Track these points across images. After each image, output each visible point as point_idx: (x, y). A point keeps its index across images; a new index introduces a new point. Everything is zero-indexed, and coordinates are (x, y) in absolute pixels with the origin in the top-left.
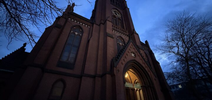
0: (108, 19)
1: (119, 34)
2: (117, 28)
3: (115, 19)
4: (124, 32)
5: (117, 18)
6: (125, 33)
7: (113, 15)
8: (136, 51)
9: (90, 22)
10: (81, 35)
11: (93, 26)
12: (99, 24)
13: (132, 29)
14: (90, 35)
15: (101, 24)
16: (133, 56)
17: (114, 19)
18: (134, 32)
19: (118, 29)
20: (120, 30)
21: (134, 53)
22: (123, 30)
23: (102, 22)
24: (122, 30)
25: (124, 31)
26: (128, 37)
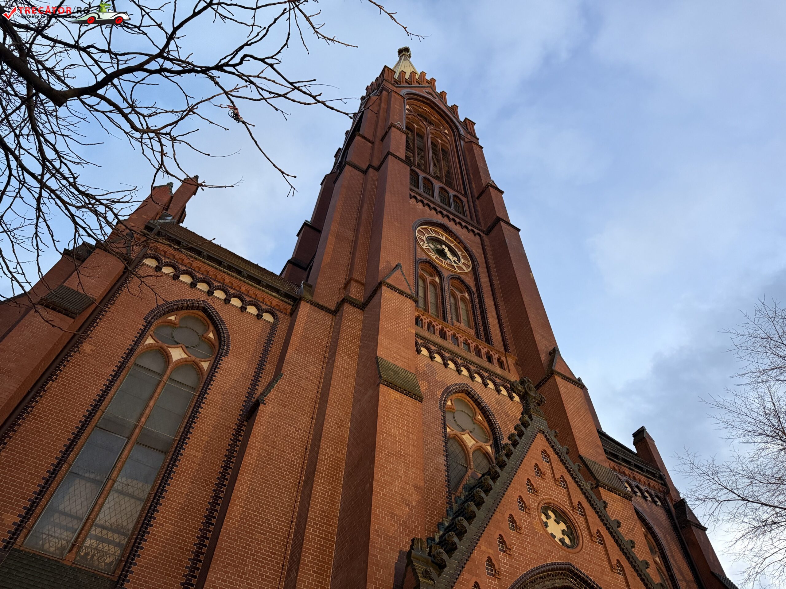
0: (389, 281)
1: (459, 372)
2: (443, 335)
3: (433, 283)
4: (487, 365)
5: (446, 274)
6: (498, 371)
7: (421, 256)
8: (578, 497)
9: (277, 291)
10: (205, 365)
11: (293, 313)
12: (333, 307)
13: (543, 346)
14: (270, 368)
15: (347, 307)
16: (559, 535)
17: (429, 278)
18: (557, 368)
19: (448, 344)
20: (462, 346)
21: (561, 517)
22: (484, 351)
23: (355, 292)
24: (478, 353)
25: (490, 359)
26: (517, 398)
